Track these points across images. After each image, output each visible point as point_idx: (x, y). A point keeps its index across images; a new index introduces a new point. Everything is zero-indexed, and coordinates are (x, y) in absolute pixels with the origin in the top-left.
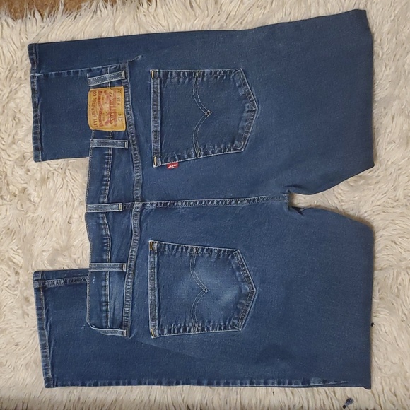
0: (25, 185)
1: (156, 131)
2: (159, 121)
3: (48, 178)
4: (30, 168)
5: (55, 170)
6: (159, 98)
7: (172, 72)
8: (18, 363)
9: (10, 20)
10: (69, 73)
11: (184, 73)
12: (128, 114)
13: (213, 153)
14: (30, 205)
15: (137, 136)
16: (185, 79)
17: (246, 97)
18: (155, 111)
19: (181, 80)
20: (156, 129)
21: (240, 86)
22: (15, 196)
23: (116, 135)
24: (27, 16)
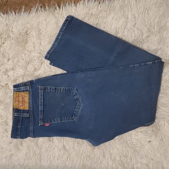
0: (7, 82)
1: (41, 111)
2: (43, 107)
3: (17, 79)
4: (9, 75)
5: (20, 76)
6: (43, 97)
7: (48, 87)
8: (3, 156)
9: (2, 15)
11: (53, 88)
12: (30, 103)
13: (64, 120)
14: (9, 90)
15: (33, 112)
16: (53, 90)
17: (77, 99)
18: (41, 103)
19: (52, 91)
20: (41, 110)
21: (75, 95)
22: (3, 87)
23: (24, 111)
24: (9, 12)
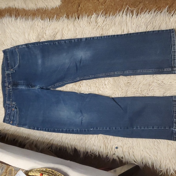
10: (161, 128)
24: (45, 19)
